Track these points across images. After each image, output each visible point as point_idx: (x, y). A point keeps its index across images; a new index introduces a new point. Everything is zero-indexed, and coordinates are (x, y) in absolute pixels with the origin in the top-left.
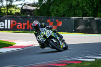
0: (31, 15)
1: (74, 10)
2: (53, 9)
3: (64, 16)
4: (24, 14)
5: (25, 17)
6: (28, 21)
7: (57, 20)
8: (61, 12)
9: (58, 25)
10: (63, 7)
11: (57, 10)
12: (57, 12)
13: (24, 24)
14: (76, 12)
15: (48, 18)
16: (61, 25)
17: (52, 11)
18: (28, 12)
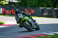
0: (15, 6)
1: (41, 3)
2: (29, 2)
3: (35, 6)
4: (10, 5)
5: (11, 7)
6: (13, 9)
7: (31, 9)
8: (34, 4)
9: (31, 12)
10: (35, 1)
11: (31, 3)
12: (31, 4)
13: (10, 11)
14: (43, 5)
15: (26, 8)
16: (33, 12)
17: (28, 4)
18: (13, 4)
